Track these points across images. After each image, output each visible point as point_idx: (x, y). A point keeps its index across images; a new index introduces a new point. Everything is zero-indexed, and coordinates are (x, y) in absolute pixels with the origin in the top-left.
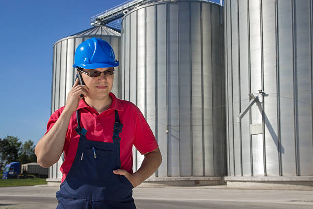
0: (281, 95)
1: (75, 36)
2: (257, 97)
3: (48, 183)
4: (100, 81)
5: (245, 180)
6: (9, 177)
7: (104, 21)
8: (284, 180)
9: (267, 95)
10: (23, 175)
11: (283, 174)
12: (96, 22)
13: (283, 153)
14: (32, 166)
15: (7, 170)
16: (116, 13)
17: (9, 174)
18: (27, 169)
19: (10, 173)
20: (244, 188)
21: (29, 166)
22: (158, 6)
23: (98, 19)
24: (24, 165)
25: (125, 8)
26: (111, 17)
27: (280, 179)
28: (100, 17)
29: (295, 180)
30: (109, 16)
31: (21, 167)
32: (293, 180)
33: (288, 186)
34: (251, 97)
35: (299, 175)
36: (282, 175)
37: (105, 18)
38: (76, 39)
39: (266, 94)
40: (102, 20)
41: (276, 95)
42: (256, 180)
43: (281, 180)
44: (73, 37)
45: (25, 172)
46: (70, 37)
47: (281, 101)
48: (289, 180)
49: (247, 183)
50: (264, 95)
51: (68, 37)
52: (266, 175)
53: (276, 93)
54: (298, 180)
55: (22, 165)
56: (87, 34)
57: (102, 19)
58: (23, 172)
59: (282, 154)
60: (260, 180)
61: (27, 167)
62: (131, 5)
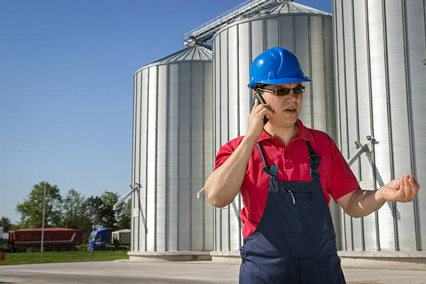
0: (394, 143)
1: (158, 63)
2: (366, 145)
3: (130, 257)
4: (288, 101)
5: (355, 256)
6: (96, 248)
7: (199, 40)
8: (400, 256)
9: (378, 143)
10: (113, 246)
11: (400, 248)
12: (190, 41)
13: (400, 219)
14: (125, 233)
15: (93, 240)
16: (214, 28)
17: (95, 245)
18: (118, 239)
19: (97, 243)
20: (355, 266)
21: (120, 234)
22: (253, 22)
23: (193, 38)
24: (115, 232)
25: (224, 21)
26: (207, 33)
27: (396, 254)
28: (194, 34)
29: (414, 256)
30: (205, 32)
31: (111, 234)
32: (411, 256)
33: (406, 264)
34: (358, 145)
35: (420, 250)
36: (398, 250)
37: (200, 35)
38: (160, 67)
39: (377, 141)
40: (198, 38)
41: (388, 142)
42: (366, 256)
43: (396, 256)
44: (155, 64)
45: (115, 241)
46: (152, 65)
47: (394, 151)
48: (406, 256)
49: (358, 260)
50: (374, 142)
51: (149, 66)
52: (380, 249)
53: (388, 139)
54: (418, 256)
55: (113, 233)
56: (173, 60)
57: (197, 36)
58: (114, 241)
59: (398, 221)
60: (372, 256)
61: (118, 235)
62: (231, 17)
